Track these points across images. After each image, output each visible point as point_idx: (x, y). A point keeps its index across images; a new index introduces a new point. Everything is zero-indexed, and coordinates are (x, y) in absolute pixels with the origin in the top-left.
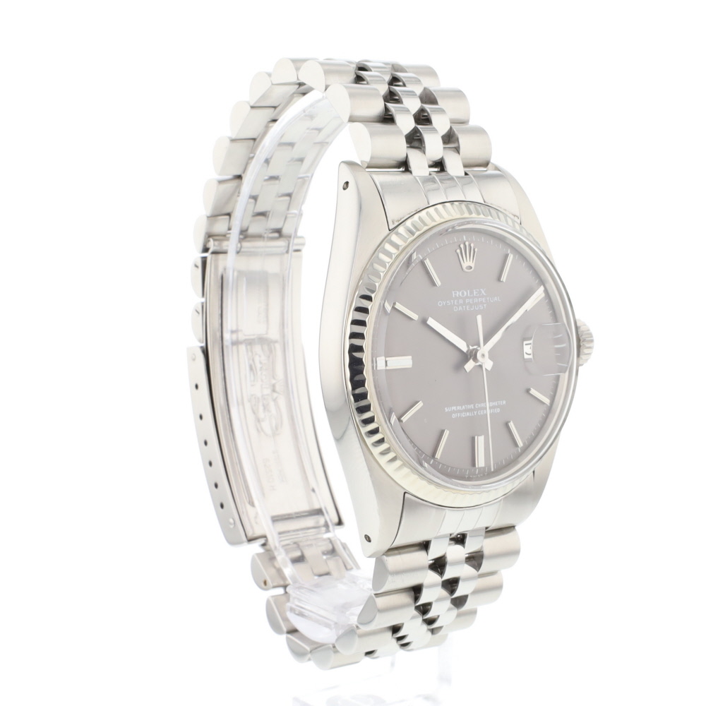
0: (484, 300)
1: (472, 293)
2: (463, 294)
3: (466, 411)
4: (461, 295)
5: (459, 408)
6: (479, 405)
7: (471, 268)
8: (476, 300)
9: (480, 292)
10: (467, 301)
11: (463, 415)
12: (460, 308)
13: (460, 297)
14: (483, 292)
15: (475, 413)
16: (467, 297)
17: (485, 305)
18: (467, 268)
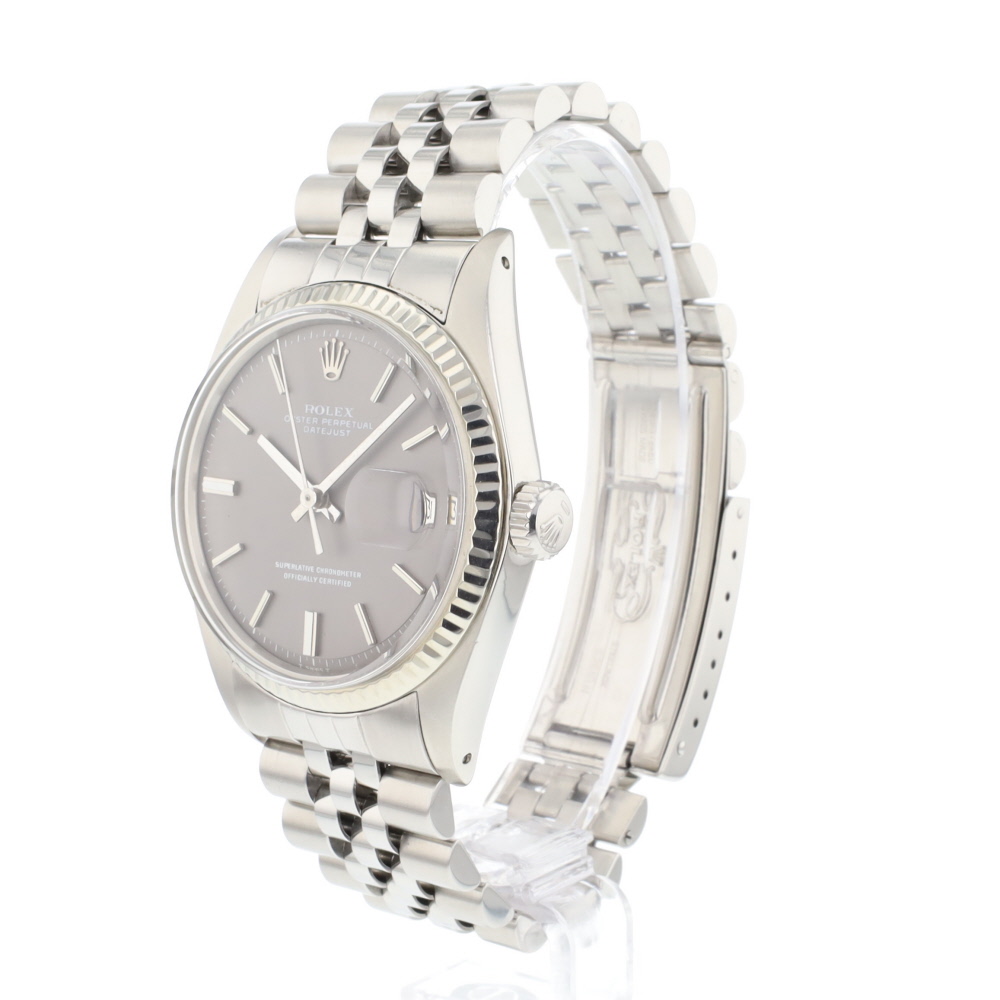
0: (348, 423)
1: (332, 411)
2: (320, 410)
3: (303, 573)
4: (316, 411)
5: (294, 566)
6: (322, 570)
7: (334, 375)
8: (336, 422)
9: (344, 412)
10: (324, 421)
11: (299, 578)
12: (313, 430)
13: (314, 415)
14: (348, 412)
15: (315, 579)
16: (324, 415)
17: (348, 431)
18: (328, 375)
